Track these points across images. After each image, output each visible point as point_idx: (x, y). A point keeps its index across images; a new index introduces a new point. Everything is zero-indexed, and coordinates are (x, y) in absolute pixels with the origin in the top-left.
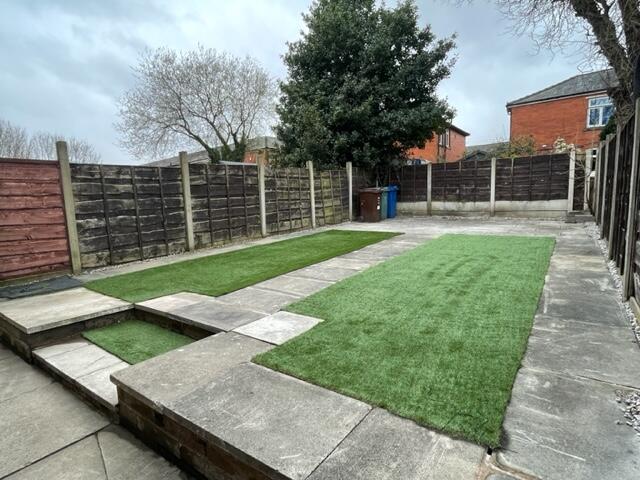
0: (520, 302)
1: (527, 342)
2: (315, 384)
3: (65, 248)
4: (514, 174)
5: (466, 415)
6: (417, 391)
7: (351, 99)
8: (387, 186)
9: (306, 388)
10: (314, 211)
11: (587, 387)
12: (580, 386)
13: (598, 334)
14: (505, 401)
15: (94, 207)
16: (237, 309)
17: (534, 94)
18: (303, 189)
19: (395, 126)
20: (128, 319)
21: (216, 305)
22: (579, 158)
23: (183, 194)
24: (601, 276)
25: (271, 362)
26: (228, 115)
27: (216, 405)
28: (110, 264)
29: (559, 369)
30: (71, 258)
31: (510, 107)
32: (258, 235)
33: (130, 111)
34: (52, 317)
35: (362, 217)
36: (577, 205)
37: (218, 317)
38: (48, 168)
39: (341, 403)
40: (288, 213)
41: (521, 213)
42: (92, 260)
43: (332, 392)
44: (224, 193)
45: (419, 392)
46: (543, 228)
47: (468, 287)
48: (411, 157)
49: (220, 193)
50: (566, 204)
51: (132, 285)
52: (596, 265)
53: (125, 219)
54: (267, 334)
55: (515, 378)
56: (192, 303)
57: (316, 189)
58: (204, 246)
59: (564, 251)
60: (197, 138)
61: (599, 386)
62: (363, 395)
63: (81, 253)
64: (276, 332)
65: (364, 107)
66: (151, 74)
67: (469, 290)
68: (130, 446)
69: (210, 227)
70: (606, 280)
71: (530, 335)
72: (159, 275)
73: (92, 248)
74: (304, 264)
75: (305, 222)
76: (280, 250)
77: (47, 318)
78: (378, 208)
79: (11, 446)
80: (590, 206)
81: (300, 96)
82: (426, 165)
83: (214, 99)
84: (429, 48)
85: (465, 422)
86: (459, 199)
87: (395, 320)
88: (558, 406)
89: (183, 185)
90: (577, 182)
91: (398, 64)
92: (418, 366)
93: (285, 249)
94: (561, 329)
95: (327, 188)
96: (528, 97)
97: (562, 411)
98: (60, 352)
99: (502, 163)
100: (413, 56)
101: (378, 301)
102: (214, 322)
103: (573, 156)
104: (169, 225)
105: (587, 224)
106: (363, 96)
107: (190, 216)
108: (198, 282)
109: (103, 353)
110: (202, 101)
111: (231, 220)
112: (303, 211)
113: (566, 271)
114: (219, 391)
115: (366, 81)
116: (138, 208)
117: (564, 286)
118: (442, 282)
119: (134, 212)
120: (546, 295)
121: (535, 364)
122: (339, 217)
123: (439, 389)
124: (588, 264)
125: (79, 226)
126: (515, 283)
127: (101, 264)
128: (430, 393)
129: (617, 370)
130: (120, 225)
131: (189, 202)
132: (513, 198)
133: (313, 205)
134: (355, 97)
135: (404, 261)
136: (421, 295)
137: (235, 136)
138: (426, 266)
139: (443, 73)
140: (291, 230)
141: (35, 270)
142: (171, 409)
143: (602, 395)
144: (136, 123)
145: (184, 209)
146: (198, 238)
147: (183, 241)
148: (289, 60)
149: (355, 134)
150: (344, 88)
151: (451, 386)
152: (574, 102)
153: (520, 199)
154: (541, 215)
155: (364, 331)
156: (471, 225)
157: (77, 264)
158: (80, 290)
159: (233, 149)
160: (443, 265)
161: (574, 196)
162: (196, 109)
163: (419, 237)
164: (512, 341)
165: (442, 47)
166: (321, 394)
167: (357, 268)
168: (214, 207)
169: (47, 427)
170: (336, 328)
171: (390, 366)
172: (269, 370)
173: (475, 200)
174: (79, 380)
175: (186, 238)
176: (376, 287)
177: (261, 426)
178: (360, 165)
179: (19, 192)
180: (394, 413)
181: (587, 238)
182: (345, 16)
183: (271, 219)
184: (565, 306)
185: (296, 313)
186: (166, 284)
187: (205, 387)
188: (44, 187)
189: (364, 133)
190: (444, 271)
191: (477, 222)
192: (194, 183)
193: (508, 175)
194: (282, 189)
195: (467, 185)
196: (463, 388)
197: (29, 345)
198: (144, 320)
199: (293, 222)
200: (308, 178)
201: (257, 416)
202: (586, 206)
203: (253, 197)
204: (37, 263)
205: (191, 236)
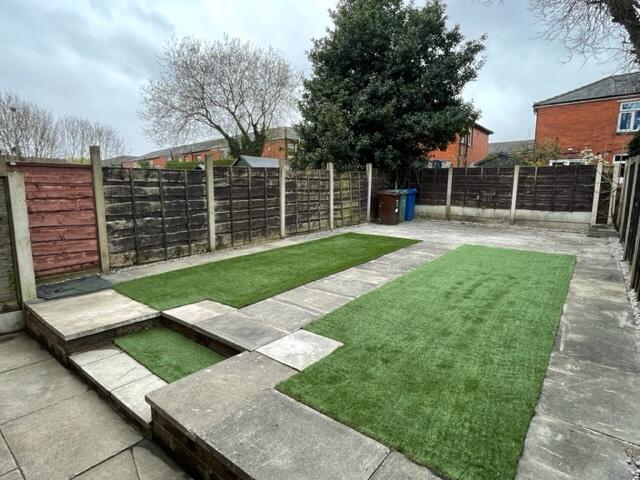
0: (537, 336)
1: (542, 385)
2: (336, 419)
3: (95, 248)
4: (538, 183)
5: (479, 466)
6: (432, 435)
7: (375, 101)
8: (405, 188)
9: (328, 424)
10: (332, 212)
11: (599, 442)
12: (591, 441)
13: (613, 380)
14: (518, 453)
15: (123, 209)
16: (259, 325)
17: (563, 95)
18: (323, 191)
19: (418, 129)
20: (155, 326)
21: (239, 318)
22: (606, 171)
23: (206, 196)
24: (620, 308)
25: (295, 391)
26: (249, 105)
27: (244, 437)
28: (136, 264)
29: (572, 420)
30: (100, 257)
31: (537, 108)
32: (278, 236)
33: (154, 100)
34: (86, 323)
35: (379, 219)
36: (601, 219)
37: (240, 333)
38: (81, 172)
39: (361, 443)
40: (307, 214)
41: (541, 223)
42: (119, 260)
43: (352, 430)
44: (246, 195)
45: (434, 437)
46: (563, 241)
47: (485, 313)
48: (432, 159)
49: (241, 195)
50: (590, 217)
51: (158, 290)
52: (617, 294)
53: (152, 221)
54: (288, 356)
55: (528, 426)
56: (216, 314)
57: (335, 190)
58: (225, 247)
59: (584, 273)
60: (218, 128)
61: (610, 442)
62: (380, 435)
63: (110, 253)
64: (297, 355)
65: (388, 109)
66: (175, 63)
67: (486, 317)
68: (163, 464)
69: (231, 228)
70: (626, 314)
71: (545, 376)
72: (183, 279)
73: (119, 248)
74: (323, 274)
75: (323, 223)
76: (298, 255)
77: (82, 324)
78: (397, 210)
79: (56, 457)
80: (614, 220)
81: (324, 95)
82: (447, 170)
83: (236, 89)
84: (458, 49)
85: (479, 474)
86: (479, 205)
87: (412, 348)
88: (568, 463)
89: (207, 188)
90: (602, 196)
91: (423, 63)
92: (434, 405)
93: (304, 254)
94: (577, 372)
95: (346, 189)
96: (556, 98)
97: (572, 469)
98: (94, 359)
99: (526, 171)
100: (440, 56)
101: (396, 324)
102: (236, 338)
103: (599, 169)
104: (194, 227)
105: (610, 239)
106: (387, 97)
107: (212, 218)
108: (220, 290)
109: (133, 363)
110: (224, 90)
111: (252, 221)
112: (321, 213)
113: (585, 299)
114: (246, 421)
115: (390, 82)
116: (165, 210)
117: (582, 319)
118: (458, 305)
119: (160, 214)
120: (563, 329)
121: (548, 412)
122: (356, 219)
123: (454, 435)
124: (609, 293)
125: (108, 227)
126: (532, 312)
127: (128, 263)
128: (445, 439)
129: (630, 425)
130: (146, 226)
131: (212, 204)
132: (534, 208)
133: (332, 207)
134: (379, 98)
135: (421, 276)
136: (438, 320)
137: (255, 126)
138: (443, 283)
139: (470, 75)
140: (309, 232)
141: (68, 269)
142: (203, 438)
143: (613, 453)
144: (159, 111)
145: (207, 210)
146: (219, 239)
147: (205, 242)
148: (314, 57)
149: (377, 135)
150: (368, 89)
151: (466, 432)
152: (606, 104)
153: (542, 209)
154: (563, 226)
155: (382, 359)
156: (490, 234)
157: (105, 263)
158: (110, 293)
159: (252, 138)
160: (460, 283)
161: (599, 210)
162: (217, 99)
163: (438, 246)
164: (527, 383)
165: (469, 49)
166: (342, 432)
167: (375, 282)
168: (236, 209)
169: (86, 438)
170: (355, 354)
171: (407, 403)
172: (292, 400)
173: (495, 207)
174: (113, 393)
175: (208, 239)
176: (392, 307)
177: (287, 463)
178: (380, 167)
179: (55, 195)
180: (410, 459)
181: (608, 258)
182: (373, 16)
183: (290, 221)
184: (581, 344)
185: (316, 333)
186: (189, 290)
187: (233, 415)
188: (78, 190)
189: (386, 135)
190: (462, 290)
191: (497, 230)
192: (217, 185)
193: (531, 183)
194: (303, 191)
195: (488, 191)
196: (477, 435)
197: (66, 350)
198: (171, 328)
199: (311, 223)
200: (328, 180)
201: (283, 453)
202: (610, 220)
203: (273, 199)
204: (69, 262)
205: (213, 237)
